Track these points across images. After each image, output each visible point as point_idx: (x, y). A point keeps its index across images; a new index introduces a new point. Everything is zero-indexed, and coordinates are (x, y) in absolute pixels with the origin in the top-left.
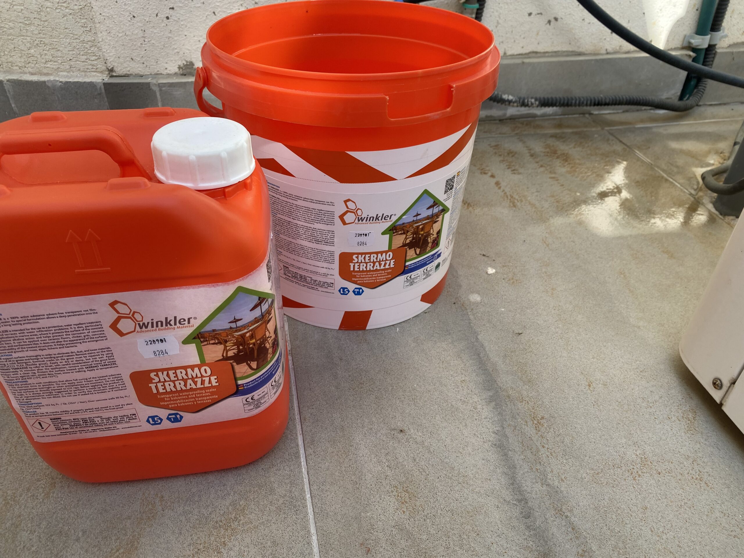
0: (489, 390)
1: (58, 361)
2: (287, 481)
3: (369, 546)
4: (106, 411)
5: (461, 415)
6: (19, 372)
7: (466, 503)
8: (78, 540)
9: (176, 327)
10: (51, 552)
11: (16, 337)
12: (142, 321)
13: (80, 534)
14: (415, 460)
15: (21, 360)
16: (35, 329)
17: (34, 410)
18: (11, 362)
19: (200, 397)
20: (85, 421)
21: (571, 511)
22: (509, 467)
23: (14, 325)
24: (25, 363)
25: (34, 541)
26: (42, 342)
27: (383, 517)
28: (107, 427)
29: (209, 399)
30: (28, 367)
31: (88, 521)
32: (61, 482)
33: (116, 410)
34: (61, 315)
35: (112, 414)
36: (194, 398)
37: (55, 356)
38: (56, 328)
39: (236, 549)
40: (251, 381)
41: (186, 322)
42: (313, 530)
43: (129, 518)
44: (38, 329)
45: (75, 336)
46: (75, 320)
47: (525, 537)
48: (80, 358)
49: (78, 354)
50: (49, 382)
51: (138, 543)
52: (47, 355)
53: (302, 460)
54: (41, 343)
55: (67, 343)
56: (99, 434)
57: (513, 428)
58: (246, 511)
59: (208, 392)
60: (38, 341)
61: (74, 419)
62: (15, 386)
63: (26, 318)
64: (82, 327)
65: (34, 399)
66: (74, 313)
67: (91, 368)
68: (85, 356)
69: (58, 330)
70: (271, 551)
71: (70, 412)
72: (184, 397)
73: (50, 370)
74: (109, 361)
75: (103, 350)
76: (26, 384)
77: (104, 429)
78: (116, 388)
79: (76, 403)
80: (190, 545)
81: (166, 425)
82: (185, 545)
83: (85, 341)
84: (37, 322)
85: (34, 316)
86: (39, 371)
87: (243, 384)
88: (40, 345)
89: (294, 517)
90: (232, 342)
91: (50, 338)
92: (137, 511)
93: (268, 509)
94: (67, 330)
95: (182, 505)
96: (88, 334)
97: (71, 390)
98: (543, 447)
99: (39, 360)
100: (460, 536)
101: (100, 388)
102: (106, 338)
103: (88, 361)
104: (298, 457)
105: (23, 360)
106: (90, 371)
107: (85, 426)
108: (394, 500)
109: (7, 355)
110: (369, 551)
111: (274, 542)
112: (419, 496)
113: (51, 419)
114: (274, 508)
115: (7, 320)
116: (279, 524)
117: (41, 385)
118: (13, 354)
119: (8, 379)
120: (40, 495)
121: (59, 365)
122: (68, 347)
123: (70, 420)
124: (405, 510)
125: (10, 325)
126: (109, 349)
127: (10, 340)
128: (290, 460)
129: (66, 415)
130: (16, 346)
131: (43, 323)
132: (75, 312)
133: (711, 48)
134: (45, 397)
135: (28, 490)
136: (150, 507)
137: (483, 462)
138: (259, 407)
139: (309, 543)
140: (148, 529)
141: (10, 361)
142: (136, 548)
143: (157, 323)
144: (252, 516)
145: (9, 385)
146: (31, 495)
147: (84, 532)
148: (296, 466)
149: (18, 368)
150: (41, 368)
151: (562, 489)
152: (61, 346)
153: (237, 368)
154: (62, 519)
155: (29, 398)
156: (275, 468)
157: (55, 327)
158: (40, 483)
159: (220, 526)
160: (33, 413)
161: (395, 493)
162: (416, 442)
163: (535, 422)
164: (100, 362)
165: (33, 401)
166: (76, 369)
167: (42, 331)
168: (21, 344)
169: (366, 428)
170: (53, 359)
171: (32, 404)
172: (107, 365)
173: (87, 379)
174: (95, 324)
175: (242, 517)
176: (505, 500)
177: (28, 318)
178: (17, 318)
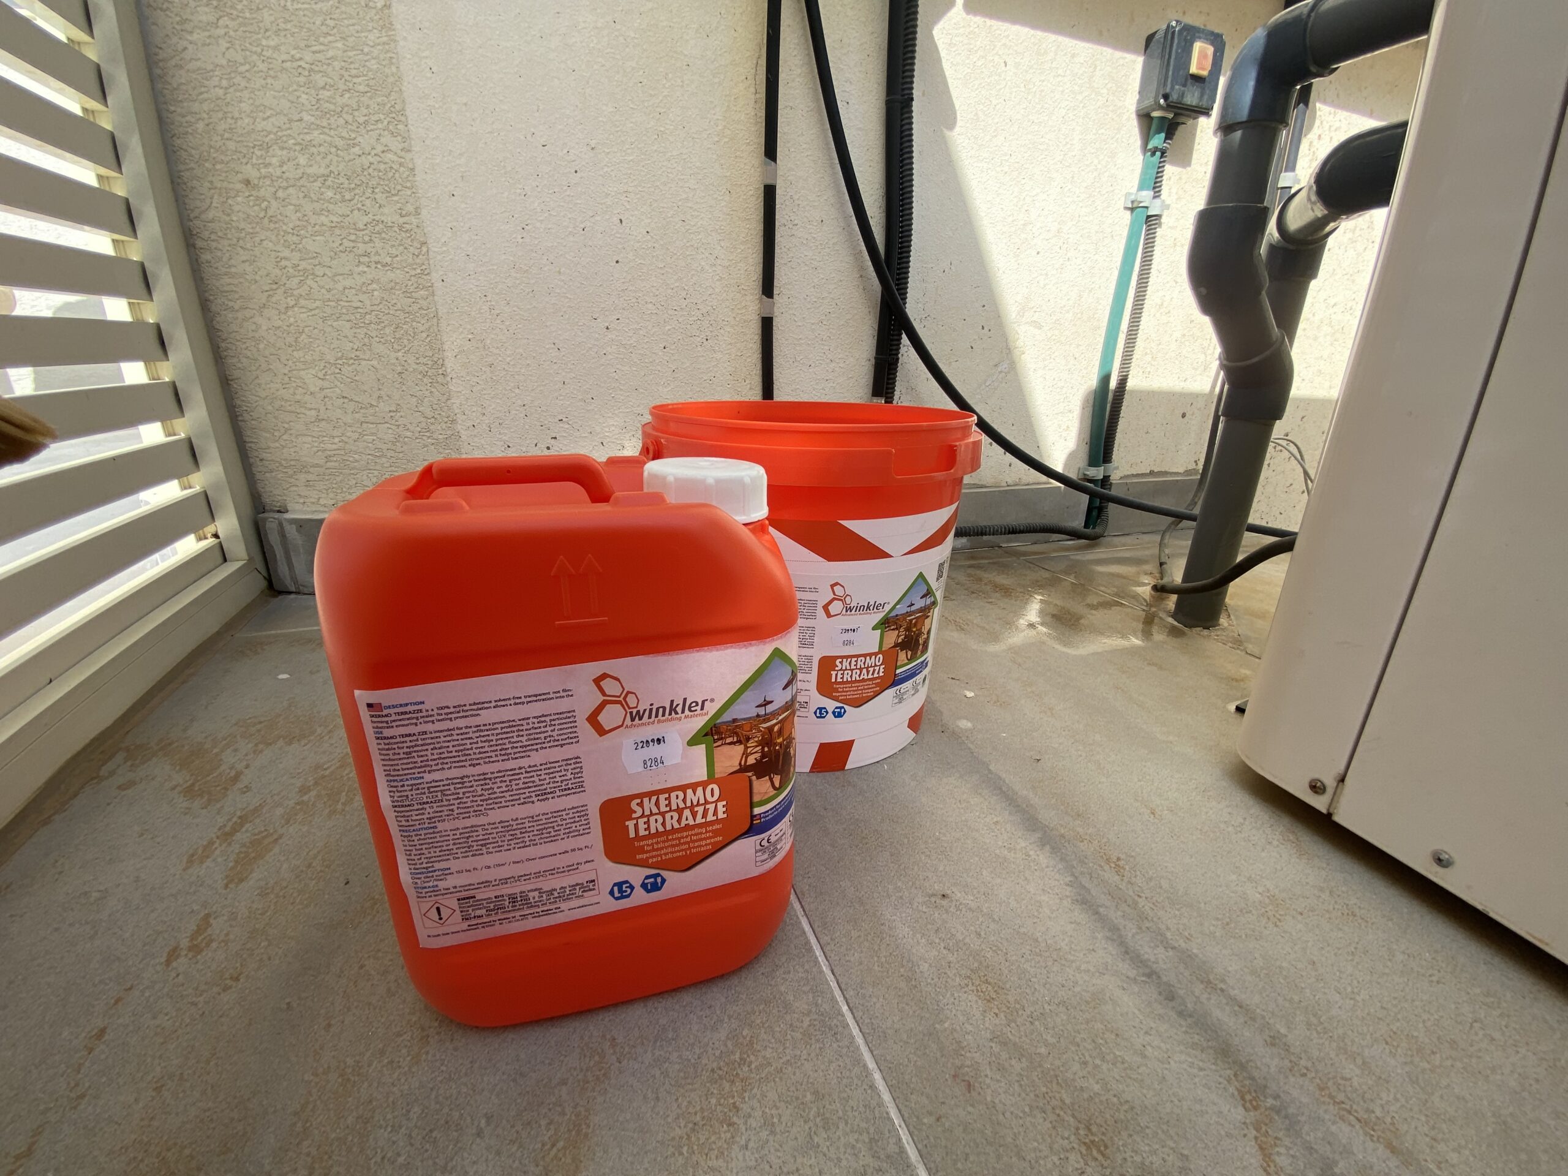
0: (1034, 831)
1: (495, 786)
2: (805, 989)
3: (967, 1078)
4: (551, 877)
5: (1013, 866)
6: (428, 810)
7: (1077, 989)
8: (479, 1134)
9: (683, 715)
10: (435, 1163)
11: (438, 743)
12: (636, 707)
13: (483, 1122)
14: (980, 935)
15: (435, 787)
16: (471, 727)
17: (435, 883)
18: (418, 792)
19: (697, 841)
20: (513, 899)
21: (1223, 981)
22: (1110, 930)
23: (439, 721)
24: (441, 791)
25: (401, 1144)
26: (477, 751)
27: (970, 1028)
28: (546, 909)
29: (709, 844)
30: (445, 798)
31: (493, 1097)
32: (438, 1033)
33: (567, 873)
34: (518, 702)
35: (556, 883)
36: (688, 843)
37: (493, 776)
38: (503, 725)
39: (758, 1113)
40: (771, 809)
41: (699, 708)
42: (871, 1065)
43: (564, 1082)
44: (477, 726)
45: (532, 737)
46: (537, 709)
47: (1184, 1029)
48: (531, 777)
49: (528, 770)
50: (472, 827)
51: (588, 1126)
52: (480, 775)
53: (818, 954)
54: (475, 753)
55: (516, 750)
56: (531, 924)
57: (1088, 877)
58: (755, 1046)
59: (710, 831)
60: (472, 749)
61: (496, 897)
62: (414, 838)
63: (461, 708)
64: (545, 721)
65: (439, 861)
66: (537, 698)
67: (543, 796)
68: (539, 773)
69: (507, 727)
70: (815, 1109)
71: (494, 883)
72: (674, 842)
73: (479, 803)
74: (573, 781)
75: (569, 762)
76: (434, 833)
77: (541, 914)
78: (574, 831)
79: (507, 865)
80: (678, 1118)
81: (640, 897)
82: (670, 1120)
83: (544, 746)
84: (478, 715)
85: (475, 704)
86: (461, 806)
87: (760, 814)
88: (473, 757)
89: (835, 1045)
90: (756, 739)
91: (491, 743)
92: (575, 1069)
93: (789, 1037)
94: (521, 728)
95: (650, 1049)
96: (551, 734)
97: (503, 839)
98: (1139, 896)
99: (465, 785)
100: (1093, 1041)
101: (550, 833)
102: (577, 739)
103: (542, 783)
104: (810, 950)
105: (439, 786)
106: (541, 801)
107: (510, 909)
108: (975, 998)
109: (415, 779)
110: (969, 1085)
111: (816, 1093)
112: (1008, 986)
113: (459, 900)
114: (799, 1036)
115: (430, 713)
116: (815, 1059)
117: (458, 832)
118: (426, 775)
119: (407, 824)
120: (404, 1060)
121: (495, 793)
122: (516, 758)
123: (489, 898)
124: (997, 1011)
125: (433, 722)
126: (578, 760)
127: (427, 750)
128: (801, 955)
129: (487, 889)
130: (434, 760)
131: (488, 716)
132: (540, 695)
133: (1106, 478)
134: (460, 855)
135: (382, 1053)
136: (597, 1058)
137: (1073, 926)
138: (775, 856)
139: (872, 1087)
140: (600, 1099)
141: (418, 789)
142: (586, 1135)
143: (658, 709)
144: (768, 1053)
145: (405, 837)
146: (388, 1063)
147: (489, 1118)
148: (812, 964)
149: (428, 803)
150: (465, 800)
151: (1195, 951)
152: (506, 757)
153: (756, 783)
154: (447, 1099)
155: (432, 860)
156: (782, 971)
157: (503, 722)
158: (401, 1039)
159: (721, 1078)
160: (432, 889)
161: (970, 987)
162: (970, 909)
163: (1113, 865)
164: (559, 784)
165: (437, 866)
166: (520, 799)
167: (482, 731)
168: (443, 756)
169: (894, 898)
170: (488, 781)
171: (435, 871)
172: (569, 789)
173: (533, 817)
174: (564, 716)
175: (752, 1058)
176: (1128, 977)
177: (465, 708)
178: (448, 707)
